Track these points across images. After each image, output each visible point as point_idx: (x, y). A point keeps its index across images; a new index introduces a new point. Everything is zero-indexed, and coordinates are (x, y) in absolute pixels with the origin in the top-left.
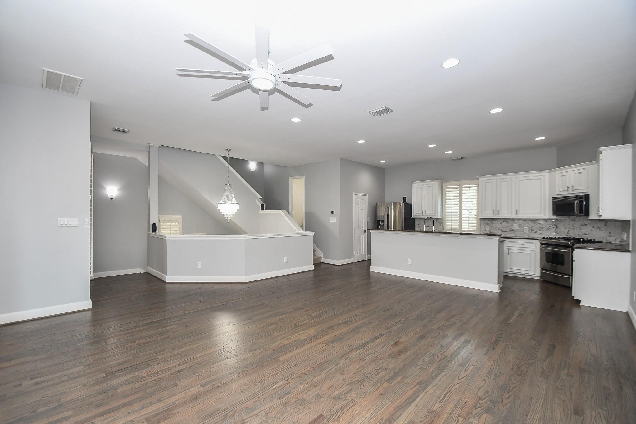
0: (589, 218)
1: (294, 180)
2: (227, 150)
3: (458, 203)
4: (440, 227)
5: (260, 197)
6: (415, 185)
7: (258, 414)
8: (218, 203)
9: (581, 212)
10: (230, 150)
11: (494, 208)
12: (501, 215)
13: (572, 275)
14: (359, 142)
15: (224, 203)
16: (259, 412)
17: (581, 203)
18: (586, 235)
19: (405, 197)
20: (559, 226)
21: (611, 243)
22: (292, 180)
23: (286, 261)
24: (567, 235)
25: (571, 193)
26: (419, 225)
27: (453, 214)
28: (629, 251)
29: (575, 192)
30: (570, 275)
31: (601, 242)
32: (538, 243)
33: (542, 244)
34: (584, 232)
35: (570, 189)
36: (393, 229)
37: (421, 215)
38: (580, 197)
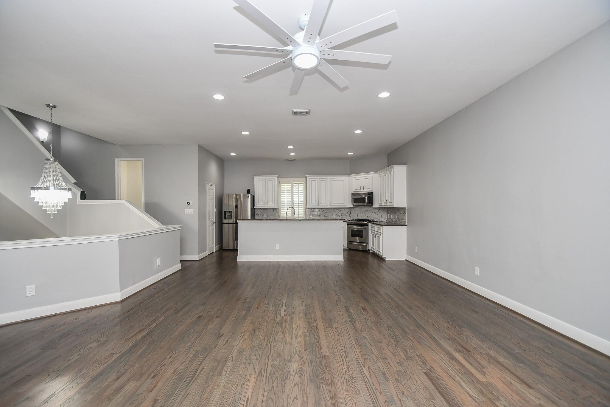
0: (374, 207)
1: (121, 161)
2: (48, 106)
3: (290, 195)
4: (277, 215)
5: (74, 181)
6: (257, 179)
7: (400, 399)
8: (33, 188)
9: (369, 203)
10: (54, 107)
11: (317, 200)
12: (321, 205)
13: (368, 243)
14: (243, 133)
15: (46, 188)
16: (398, 398)
17: (369, 197)
18: (368, 217)
19: (249, 189)
20: (351, 212)
21: (382, 221)
22: (119, 161)
23: (158, 263)
24: (357, 218)
25: (362, 191)
26: (258, 214)
27: (287, 204)
28: (406, 225)
29: (365, 190)
30: (367, 243)
31: (378, 221)
32: (346, 224)
33: (348, 224)
34: (367, 215)
35: (362, 188)
36: (250, 218)
37: (263, 205)
38: (369, 194)
